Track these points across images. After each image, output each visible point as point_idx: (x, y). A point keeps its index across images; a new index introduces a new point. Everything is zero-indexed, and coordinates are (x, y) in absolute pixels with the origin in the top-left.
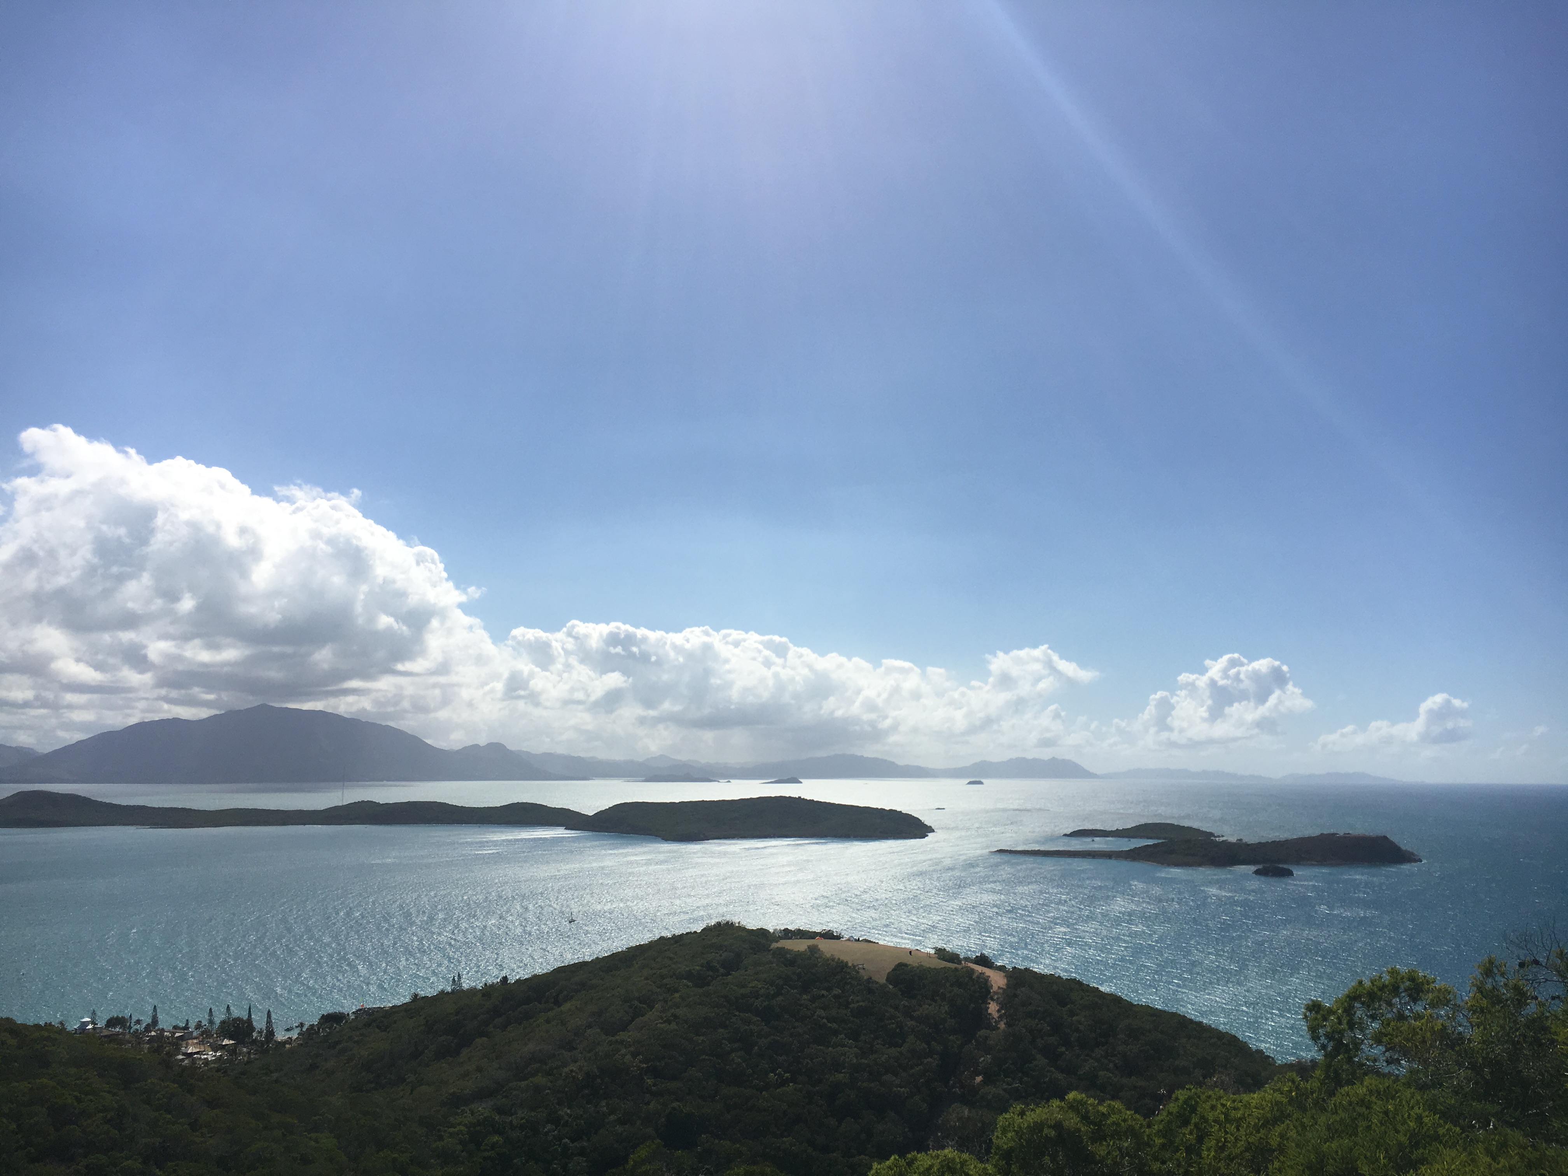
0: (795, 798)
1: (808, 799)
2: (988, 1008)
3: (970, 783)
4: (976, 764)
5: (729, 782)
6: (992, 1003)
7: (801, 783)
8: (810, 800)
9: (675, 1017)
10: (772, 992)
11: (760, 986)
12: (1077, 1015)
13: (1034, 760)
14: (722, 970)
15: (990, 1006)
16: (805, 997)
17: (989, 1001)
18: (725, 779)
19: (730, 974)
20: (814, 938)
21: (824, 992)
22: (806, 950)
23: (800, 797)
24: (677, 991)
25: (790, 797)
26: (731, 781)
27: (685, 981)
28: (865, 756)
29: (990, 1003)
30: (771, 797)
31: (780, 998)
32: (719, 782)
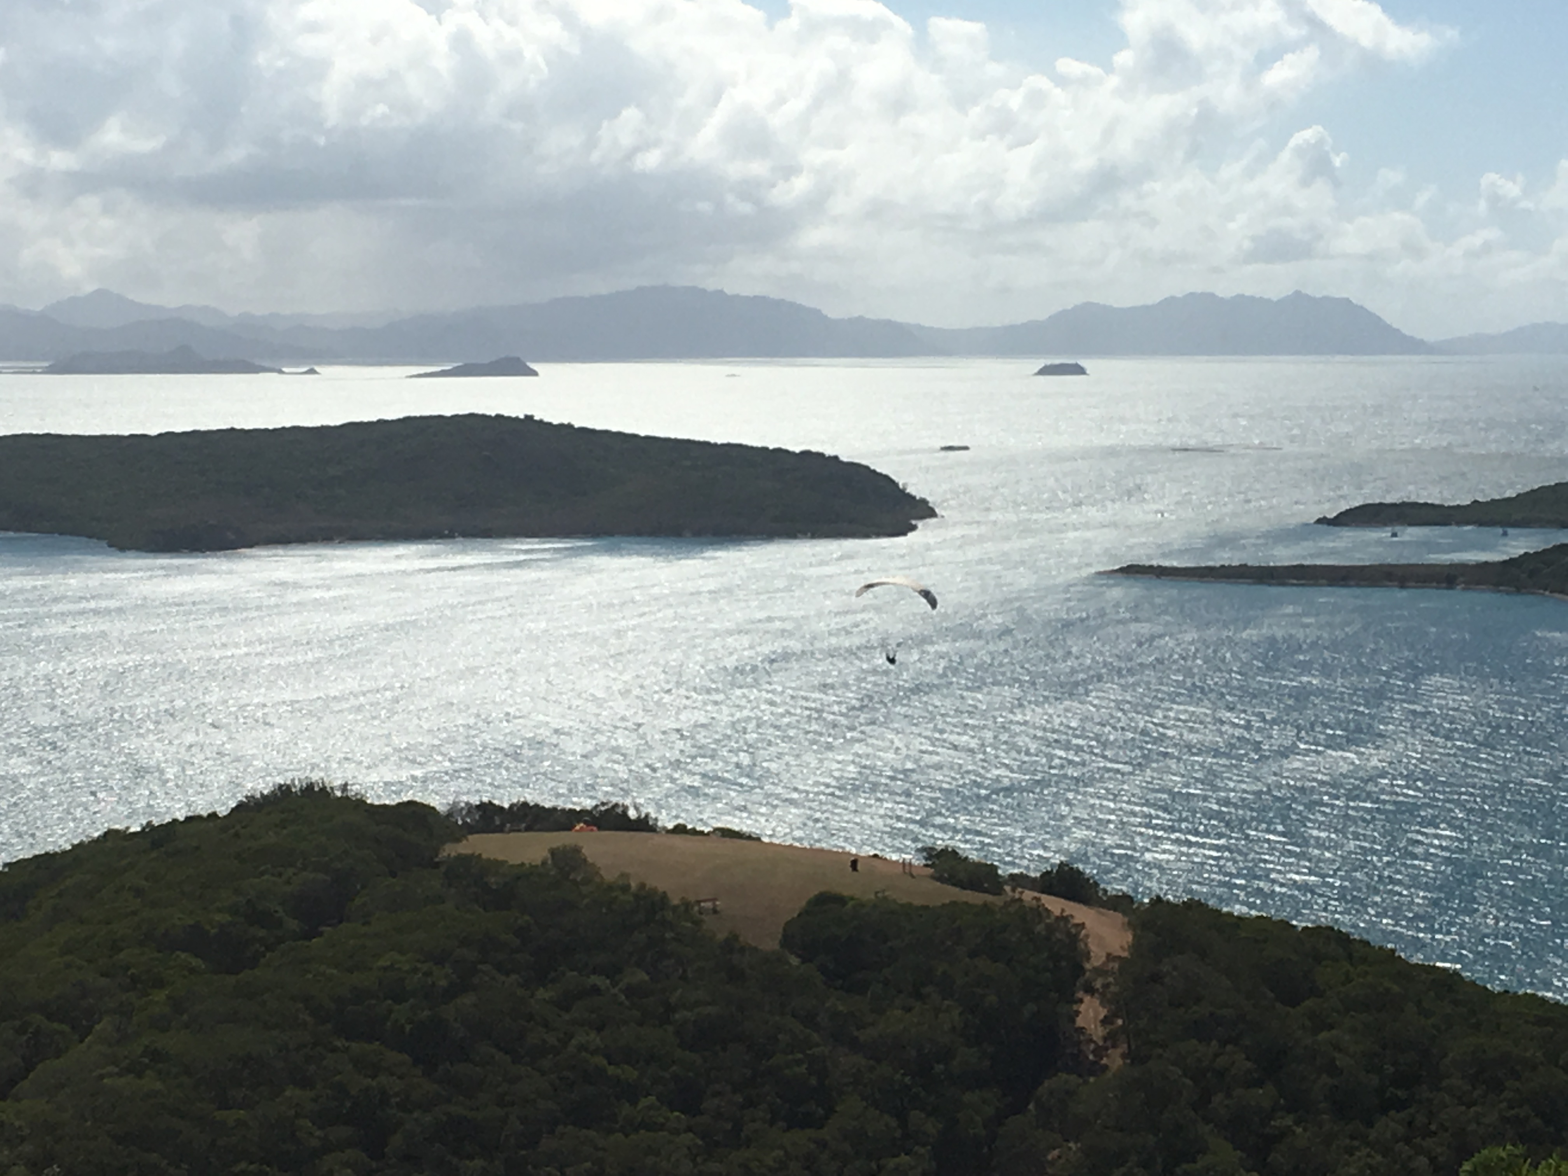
0: (517, 419)
1: (555, 422)
2: (1078, 1013)
3: (1045, 371)
4: (1064, 313)
5: (312, 371)
6: (1087, 999)
7: (535, 373)
8: (562, 426)
9: (156, 1056)
10: (443, 983)
11: (407, 967)
12: (1331, 1027)
13: (1241, 301)
14: (292, 924)
15: (1082, 1008)
16: (542, 993)
17: (1080, 994)
18: (297, 365)
19: (321, 934)
20: (569, 828)
21: (595, 980)
22: (544, 863)
23: (529, 418)
25: (499, 417)
26: (317, 369)
27: (183, 956)
28: (728, 291)
29: (1081, 1001)
30: (440, 417)
31: (467, 1000)
32: (281, 372)
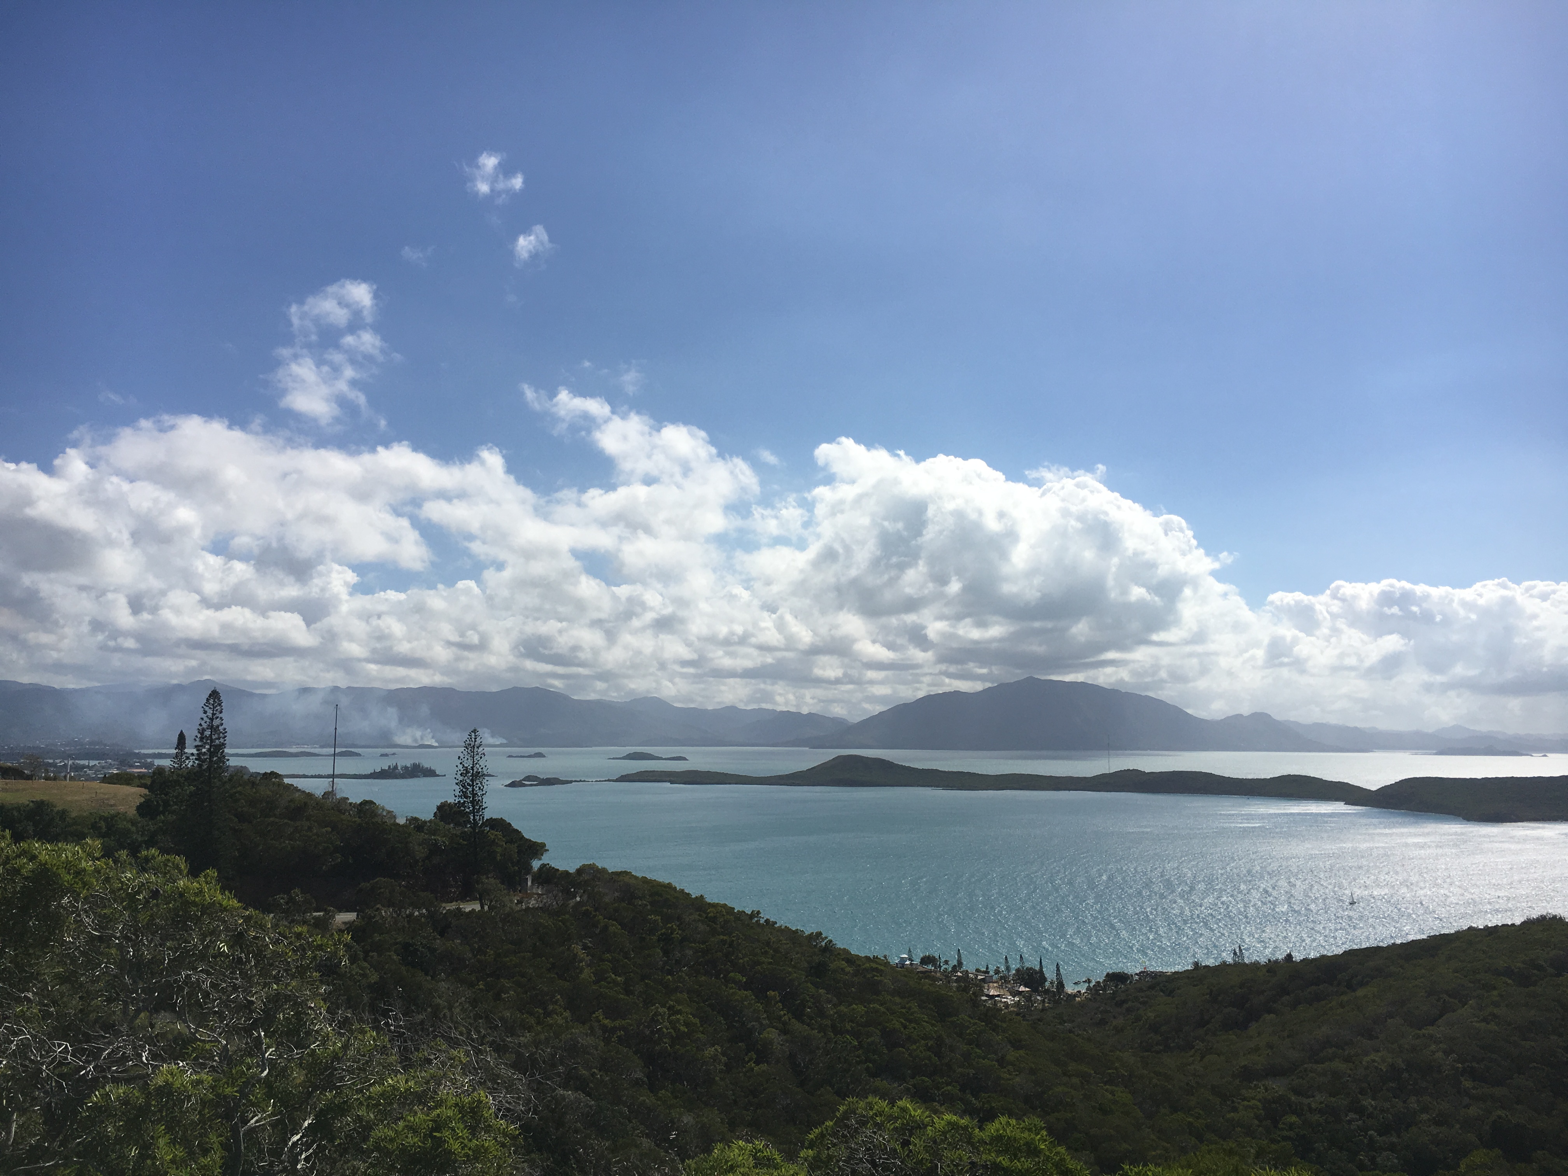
5: (1545, 756)
9: (1494, 1016)
24: (1495, 988)
27: (1504, 978)
32: (1532, 756)
